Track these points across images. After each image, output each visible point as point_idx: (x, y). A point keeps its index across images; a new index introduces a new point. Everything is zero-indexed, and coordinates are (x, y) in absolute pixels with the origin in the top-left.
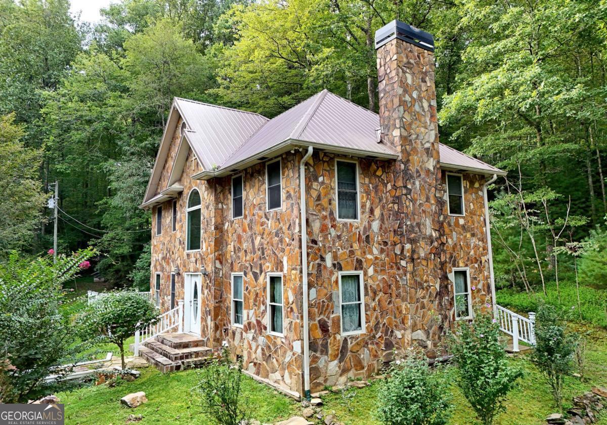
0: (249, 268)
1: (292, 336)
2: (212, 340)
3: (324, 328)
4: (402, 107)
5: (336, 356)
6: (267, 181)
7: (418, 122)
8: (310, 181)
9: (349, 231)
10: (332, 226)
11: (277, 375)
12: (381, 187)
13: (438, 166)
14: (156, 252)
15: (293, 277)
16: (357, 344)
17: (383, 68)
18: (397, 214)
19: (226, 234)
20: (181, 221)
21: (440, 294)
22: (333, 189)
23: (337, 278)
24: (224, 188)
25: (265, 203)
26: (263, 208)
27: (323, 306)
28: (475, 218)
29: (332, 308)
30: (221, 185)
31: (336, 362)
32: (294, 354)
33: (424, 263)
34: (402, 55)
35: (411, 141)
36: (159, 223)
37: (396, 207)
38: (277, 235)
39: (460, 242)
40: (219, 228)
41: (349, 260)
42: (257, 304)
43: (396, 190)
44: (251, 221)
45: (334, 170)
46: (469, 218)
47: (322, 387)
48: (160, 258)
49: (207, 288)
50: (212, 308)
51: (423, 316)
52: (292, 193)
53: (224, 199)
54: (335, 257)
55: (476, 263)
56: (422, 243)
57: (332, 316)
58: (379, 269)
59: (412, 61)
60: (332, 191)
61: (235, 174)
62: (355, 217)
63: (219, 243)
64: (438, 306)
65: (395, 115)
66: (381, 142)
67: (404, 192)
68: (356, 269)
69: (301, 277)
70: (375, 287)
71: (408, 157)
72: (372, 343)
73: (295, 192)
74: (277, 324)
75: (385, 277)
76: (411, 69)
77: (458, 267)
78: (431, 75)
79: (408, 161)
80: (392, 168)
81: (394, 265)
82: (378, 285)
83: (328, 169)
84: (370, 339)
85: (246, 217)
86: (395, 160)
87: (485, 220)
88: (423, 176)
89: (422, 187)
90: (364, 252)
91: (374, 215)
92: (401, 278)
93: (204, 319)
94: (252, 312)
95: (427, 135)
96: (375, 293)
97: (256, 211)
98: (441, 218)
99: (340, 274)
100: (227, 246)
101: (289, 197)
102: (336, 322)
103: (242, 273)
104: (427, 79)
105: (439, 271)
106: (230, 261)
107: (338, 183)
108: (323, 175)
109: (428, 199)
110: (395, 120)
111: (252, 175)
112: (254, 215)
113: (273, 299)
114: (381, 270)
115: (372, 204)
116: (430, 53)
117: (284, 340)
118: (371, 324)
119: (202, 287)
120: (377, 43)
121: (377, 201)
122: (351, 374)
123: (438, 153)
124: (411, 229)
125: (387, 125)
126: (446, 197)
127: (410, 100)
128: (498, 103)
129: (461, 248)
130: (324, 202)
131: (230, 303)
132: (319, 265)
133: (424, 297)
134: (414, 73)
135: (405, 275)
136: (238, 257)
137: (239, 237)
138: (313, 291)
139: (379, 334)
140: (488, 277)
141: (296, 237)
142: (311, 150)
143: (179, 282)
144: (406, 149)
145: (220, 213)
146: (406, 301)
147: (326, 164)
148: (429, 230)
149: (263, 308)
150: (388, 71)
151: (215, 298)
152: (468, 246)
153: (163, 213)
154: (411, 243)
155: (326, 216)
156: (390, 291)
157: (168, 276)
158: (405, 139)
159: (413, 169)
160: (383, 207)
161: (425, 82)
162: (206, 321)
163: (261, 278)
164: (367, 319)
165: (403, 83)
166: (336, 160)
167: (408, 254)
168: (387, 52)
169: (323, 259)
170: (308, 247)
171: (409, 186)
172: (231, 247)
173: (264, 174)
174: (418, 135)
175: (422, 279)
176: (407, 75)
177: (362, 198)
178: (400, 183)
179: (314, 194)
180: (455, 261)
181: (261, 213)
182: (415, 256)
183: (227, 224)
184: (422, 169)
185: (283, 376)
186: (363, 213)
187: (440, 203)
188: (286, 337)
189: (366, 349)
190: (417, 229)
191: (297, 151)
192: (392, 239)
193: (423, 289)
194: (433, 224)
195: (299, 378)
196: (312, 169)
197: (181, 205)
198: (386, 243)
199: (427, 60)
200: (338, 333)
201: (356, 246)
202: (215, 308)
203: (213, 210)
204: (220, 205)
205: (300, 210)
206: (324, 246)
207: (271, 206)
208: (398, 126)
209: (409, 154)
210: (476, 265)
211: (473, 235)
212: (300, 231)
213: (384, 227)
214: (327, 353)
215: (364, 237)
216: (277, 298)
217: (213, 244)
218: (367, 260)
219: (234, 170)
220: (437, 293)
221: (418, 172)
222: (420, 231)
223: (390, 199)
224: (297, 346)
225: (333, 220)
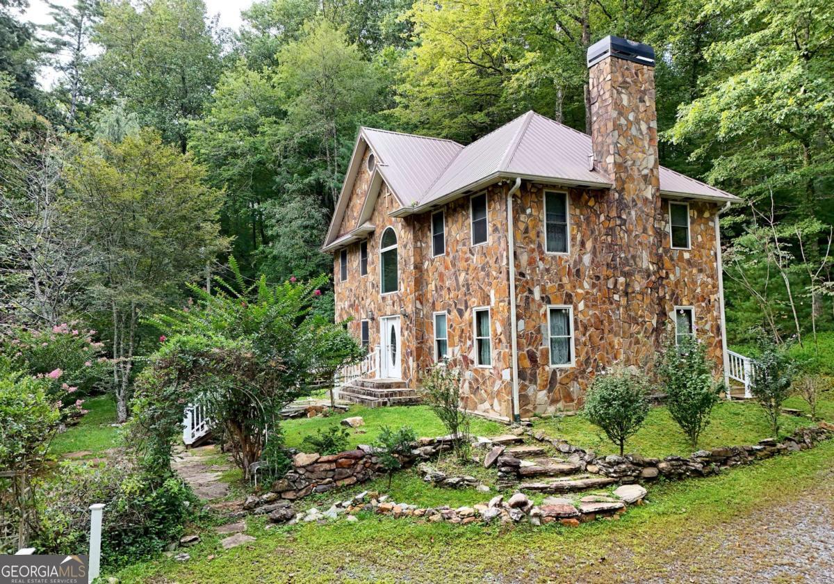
0: (453, 305)
1: (501, 365)
2: (414, 381)
3: (532, 357)
4: (616, 132)
5: (545, 387)
6: (471, 216)
7: (635, 147)
8: (517, 213)
9: (559, 265)
10: (540, 259)
11: (487, 405)
12: (593, 218)
13: (658, 194)
14: (341, 300)
15: (501, 309)
16: (567, 376)
17: (596, 89)
18: (610, 247)
19: (426, 273)
20: (373, 263)
21: (657, 331)
22: (542, 221)
23: (546, 311)
24: (422, 225)
25: (470, 238)
26: (467, 244)
27: (532, 337)
28: (704, 252)
29: (541, 340)
30: (419, 222)
31: (545, 392)
32: (503, 382)
33: (640, 297)
34: (617, 74)
35: (626, 167)
36: (344, 269)
37: (609, 239)
38: (483, 269)
39: (683, 278)
40: (418, 267)
41: (558, 293)
42: (463, 340)
43: (609, 221)
44: (454, 258)
45: (542, 201)
46: (696, 252)
47: (531, 414)
48: (346, 307)
49: (407, 329)
50: (414, 349)
51: (638, 352)
52: (499, 226)
53: (423, 238)
54: (543, 290)
55: (703, 301)
56: (637, 277)
57: (540, 348)
58: (590, 304)
59: (628, 80)
60: (540, 223)
61: (435, 210)
62: (565, 250)
63: (419, 282)
64: (654, 342)
65: (609, 140)
66: (594, 170)
67: (618, 222)
68: (565, 303)
69: (509, 308)
70: (585, 321)
71: (623, 184)
72: (582, 378)
73: (502, 225)
74: (485, 357)
75: (597, 312)
76: (627, 88)
77: (681, 305)
78: (651, 93)
79: (623, 189)
80: (606, 197)
81: (606, 300)
82: (589, 320)
83: (536, 200)
84: (580, 373)
85: (448, 254)
86: (608, 189)
87: (716, 254)
88: (640, 204)
89: (639, 217)
90: (574, 286)
91: (585, 248)
92: (613, 312)
93: (405, 361)
94: (457, 349)
95: (646, 160)
96: (586, 328)
97: (460, 247)
98: (661, 250)
99: (549, 307)
100: (427, 285)
101: (496, 230)
102: (545, 354)
103: (446, 312)
104: (646, 98)
105: (656, 306)
106: (431, 301)
107: (547, 215)
108: (530, 207)
109: (645, 230)
110: (609, 146)
111: (455, 210)
112: (457, 251)
113: (479, 334)
114: (593, 305)
115: (583, 236)
116: (650, 68)
117: (492, 371)
118: (581, 358)
119: (402, 329)
120: (590, 61)
121: (589, 233)
122: (560, 405)
123: (658, 180)
124: (626, 262)
125: (600, 151)
126: (669, 229)
127: (626, 123)
128: (747, 114)
129: (686, 285)
130: (532, 234)
131: (433, 343)
132: (527, 298)
133: (638, 333)
134: (631, 93)
135: (618, 310)
136: (441, 296)
137: (441, 276)
138: (521, 322)
139: (590, 369)
140: (718, 318)
141: (504, 270)
142: (519, 182)
143: (373, 327)
144: (621, 177)
145: (419, 252)
146: (619, 335)
147: (534, 195)
148: (646, 262)
149: (469, 343)
150: (602, 93)
151: (417, 339)
152: (694, 282)
153: (348, 257)
154: (625, 277)
155: (534, 249)
156: (602, 327)
157: (358, 324)
158: (619, 166)
159: (628, 198)
160: (596, 239)
161: (644, 101)
162: (407, 362)
163: (467, 315)
164: (577, 353)
165: (618, 106)
166: (545, 190)
167: (621, 288)
168: (601, 71)
169: (531, 292)
170: (516, 280)
171: (624, 217)
172: (432, 287)
173: (468, 208)
174: (634, 162)
175: (637, 314)
176: (623, 96)
177: (573, 230)
178: (614, 214)
179: (522, 226)
180: (677, 298)
181: (465, 248)
182: (630, 290)
183: (427, 263)
184: (638, 197)
185: (492, 405)
186: (573, 246)
187: (660, 234)
188: (494, 368)
189: (575, 383)
190: (632, 262)
191: (505, 184)
192: (605, 273)
193: (638, 324)
194: (651, 257)
195: (508, 404)
196: (519, 201)
197: (373, 246)
198: (598, 278)
199: (646, 76)
200: (547, 364)
201: (565, 280)
202: (417, 348)
203: (412, 249)
204: (419, 244)
205: (507, 242)
206: (532, 279)
207: (476, 242)
208: (612, 152)
209: (624, 182)
210: (703, 304)
211: (701, 271)
212: (508, 264)
213: (596, 260)
214: (536, 383)
215: (574, 271)
216: (483, 331)
217: (412, 284)
218: (577, 294)
219: (435, 206)
220: (653, 329)
221: (634, 201)
222: (635, 263)
223: (603, 231)
224: (506, 375)
225: (542, 253)
